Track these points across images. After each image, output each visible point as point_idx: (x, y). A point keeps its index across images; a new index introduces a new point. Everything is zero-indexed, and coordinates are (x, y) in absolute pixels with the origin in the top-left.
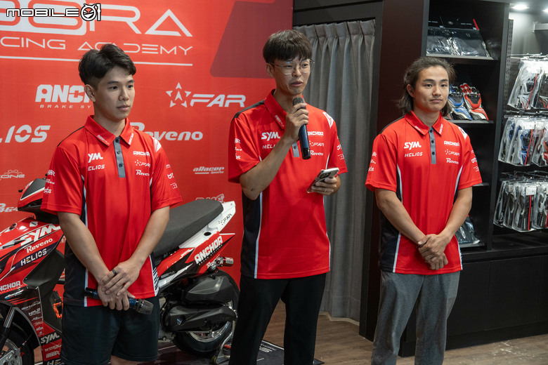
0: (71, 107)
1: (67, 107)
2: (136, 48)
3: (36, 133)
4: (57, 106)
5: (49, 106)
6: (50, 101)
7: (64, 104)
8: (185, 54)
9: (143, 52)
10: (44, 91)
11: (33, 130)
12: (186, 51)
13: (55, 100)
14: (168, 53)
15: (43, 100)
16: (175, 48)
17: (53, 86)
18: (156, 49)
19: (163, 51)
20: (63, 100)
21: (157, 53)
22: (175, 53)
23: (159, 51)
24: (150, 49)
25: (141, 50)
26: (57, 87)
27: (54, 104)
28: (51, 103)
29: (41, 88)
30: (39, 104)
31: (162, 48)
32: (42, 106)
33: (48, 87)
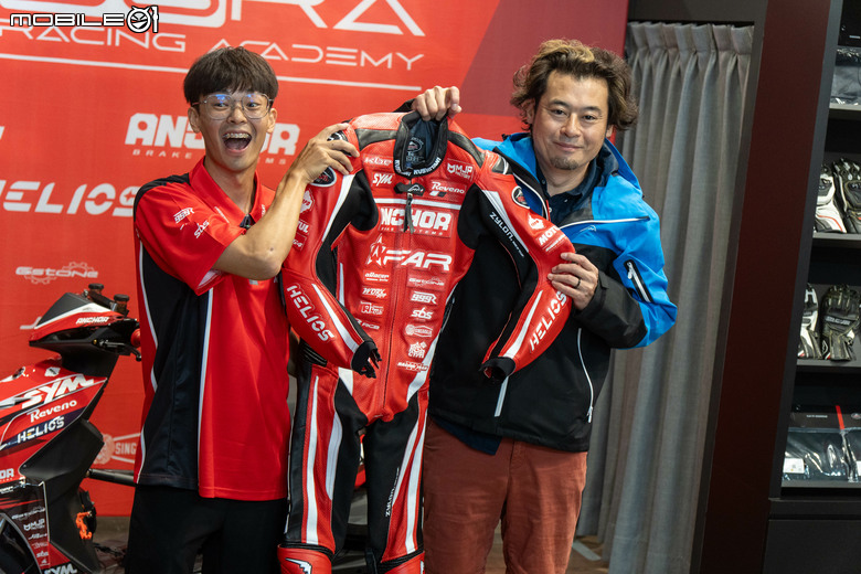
0: (188, 156)
1: (182, 156)
2: (316, 54)
3: (123, 200)
4: (163, 154)
5: (150, 153)
6: (150, 143)
7: (176, 149)
8: (409, 68)
9: (328, 62)
10: (143, 126)
11: (118, 194)
12: (409, 62)
13: (160, 142)
14: (376, 64)
15: (139, 141)
16: (389, 57)
17: (159, 118)
18: (353, 57)
19: (366, 61)
20: (176, 143)
21: (354, 64)
22: (390, 66)
23: (358, 60)
24: (342, 57)
25: (325, 58)
26: (166, 119)
27: (157, 149)
28: (152, 147)
29: (136, 119)
30: (131, 148)
31: (364, 55)
32: (137, 152)
33: (150, 119)
